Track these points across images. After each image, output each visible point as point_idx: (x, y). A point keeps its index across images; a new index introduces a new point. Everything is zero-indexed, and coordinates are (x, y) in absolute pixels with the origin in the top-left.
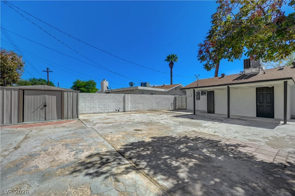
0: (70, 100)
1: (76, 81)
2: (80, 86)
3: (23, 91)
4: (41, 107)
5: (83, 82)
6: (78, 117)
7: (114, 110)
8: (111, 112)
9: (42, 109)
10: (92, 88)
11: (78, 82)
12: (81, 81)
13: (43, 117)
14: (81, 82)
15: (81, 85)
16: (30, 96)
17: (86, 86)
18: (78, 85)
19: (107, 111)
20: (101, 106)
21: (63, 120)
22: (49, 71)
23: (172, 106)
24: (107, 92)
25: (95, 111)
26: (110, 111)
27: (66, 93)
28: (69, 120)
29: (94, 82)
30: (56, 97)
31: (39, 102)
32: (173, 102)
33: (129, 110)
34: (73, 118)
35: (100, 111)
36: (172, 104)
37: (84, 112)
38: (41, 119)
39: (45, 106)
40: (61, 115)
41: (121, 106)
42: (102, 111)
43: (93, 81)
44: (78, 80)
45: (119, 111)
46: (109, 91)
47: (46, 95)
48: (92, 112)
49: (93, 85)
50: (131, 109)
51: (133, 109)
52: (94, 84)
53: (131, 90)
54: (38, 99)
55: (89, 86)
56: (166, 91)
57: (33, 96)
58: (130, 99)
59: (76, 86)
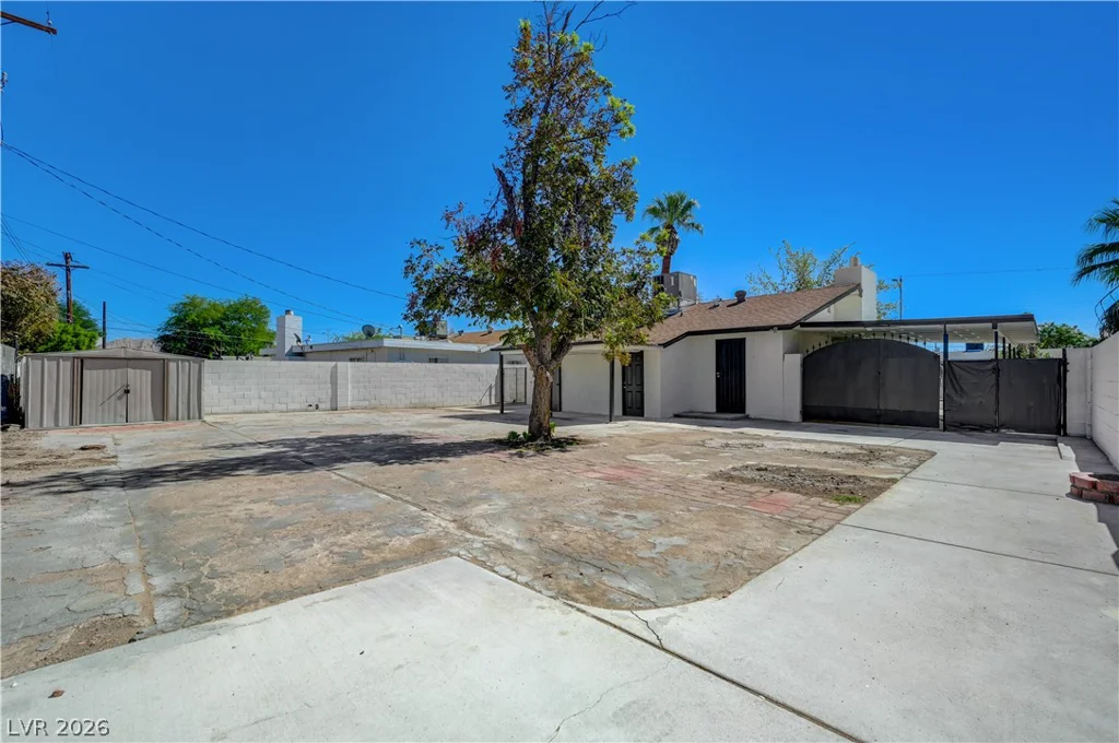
0: (183, 379)
1: (187, 301)
2: (201, 322)
3: (82, 361)
4: (118, 394)
5: (214, 306)
6: (200, 417)
7: (305, 406)
8: (294, 411)
9: (119, 398)
10: (252, 330)
11: (192, 304)
12: (203, 300)
13: (121, 416)
14: (205, 306)
15: (205, 319)
16: (95, 372)
17: (227, 319)
18: (193, 316)
19: (283, 407)
20: (263, 394)
21: (166, 423)
22: (71, 263)
23: (490, 395)
24: (295, 351)
25: (248, 407)
26: (291, 407)
27: (175, 364)
28: (180, 422)
29: (262, 307)
30: (150, 372)
31: (113, 383)
32: (494, 383)
33: (350, 404)
34: (189, 418)
35: (263, 407)
36: (490, 387)
37: (215, 410)
38: (119, 419)
39: (127, 392)
40: (161, 413)
41: (324, 394)
42: (269, 407)
43: (255, 301)
44: (193, 299)
45: (317, 407)
46: (302, 347)
47: (129, 370)
48: (239, 408)
49: (256, 319)
50: (355, 404)
51: (362, 404)
52: (260, 315)
53: (367, 349)
54: (113, 377)
55: (239, 319)
56: (482, 351)
57: (101, 371)
58: (353, 376)
59: (181, 321)
